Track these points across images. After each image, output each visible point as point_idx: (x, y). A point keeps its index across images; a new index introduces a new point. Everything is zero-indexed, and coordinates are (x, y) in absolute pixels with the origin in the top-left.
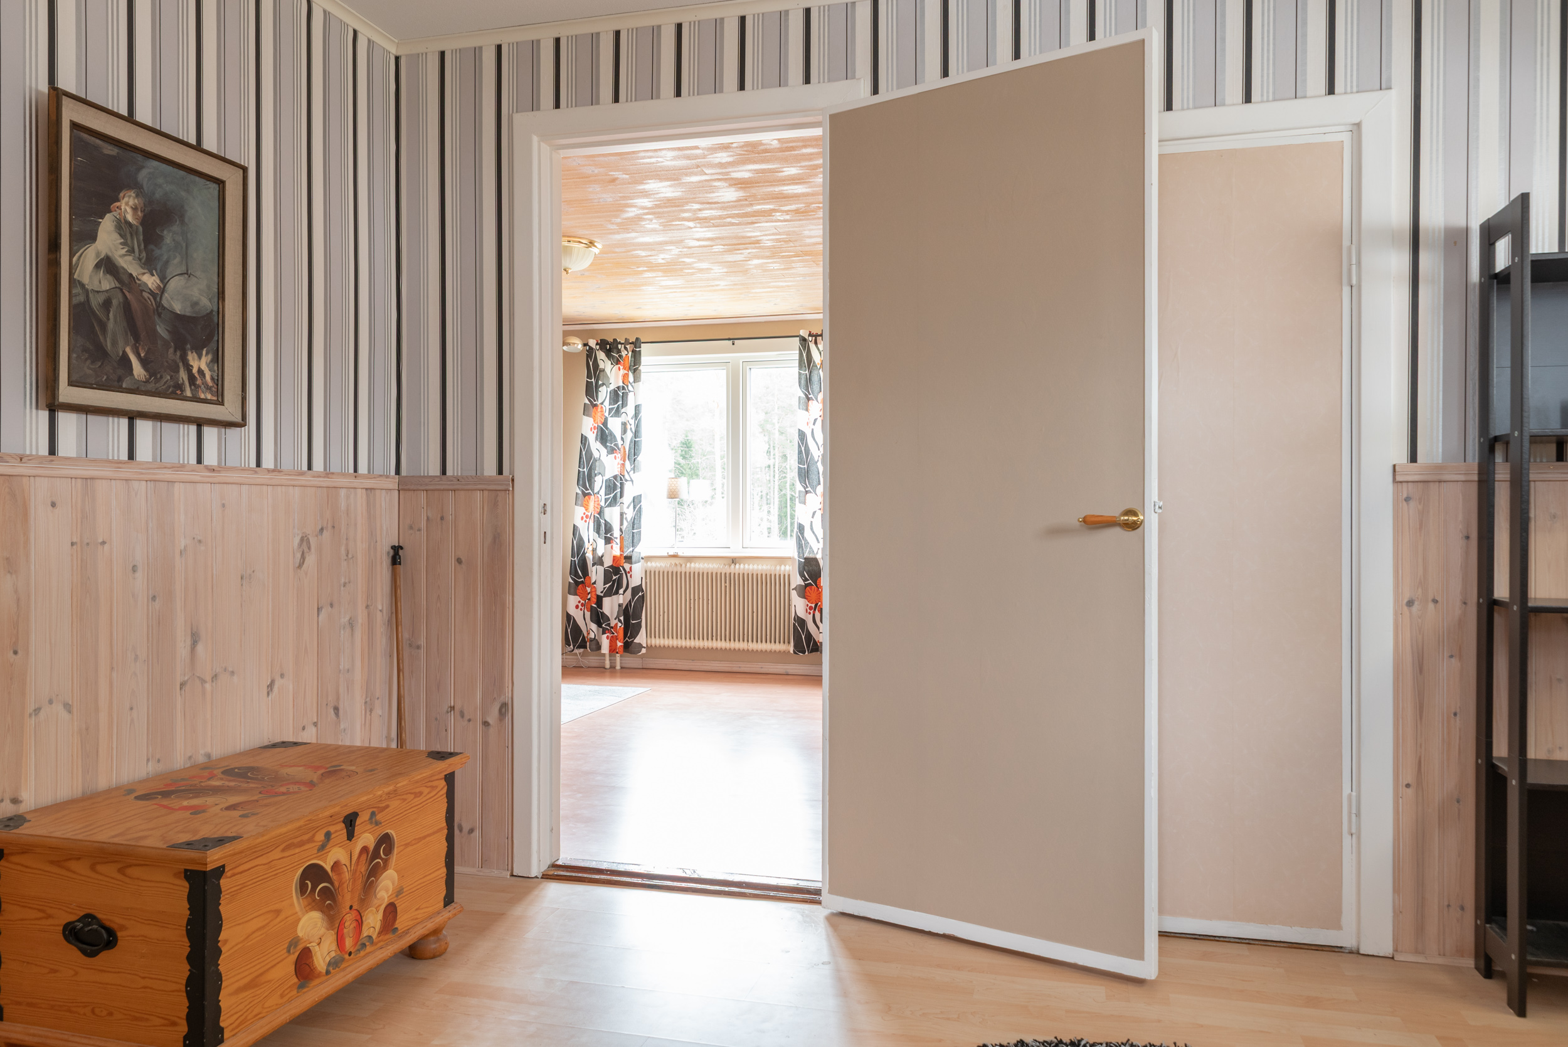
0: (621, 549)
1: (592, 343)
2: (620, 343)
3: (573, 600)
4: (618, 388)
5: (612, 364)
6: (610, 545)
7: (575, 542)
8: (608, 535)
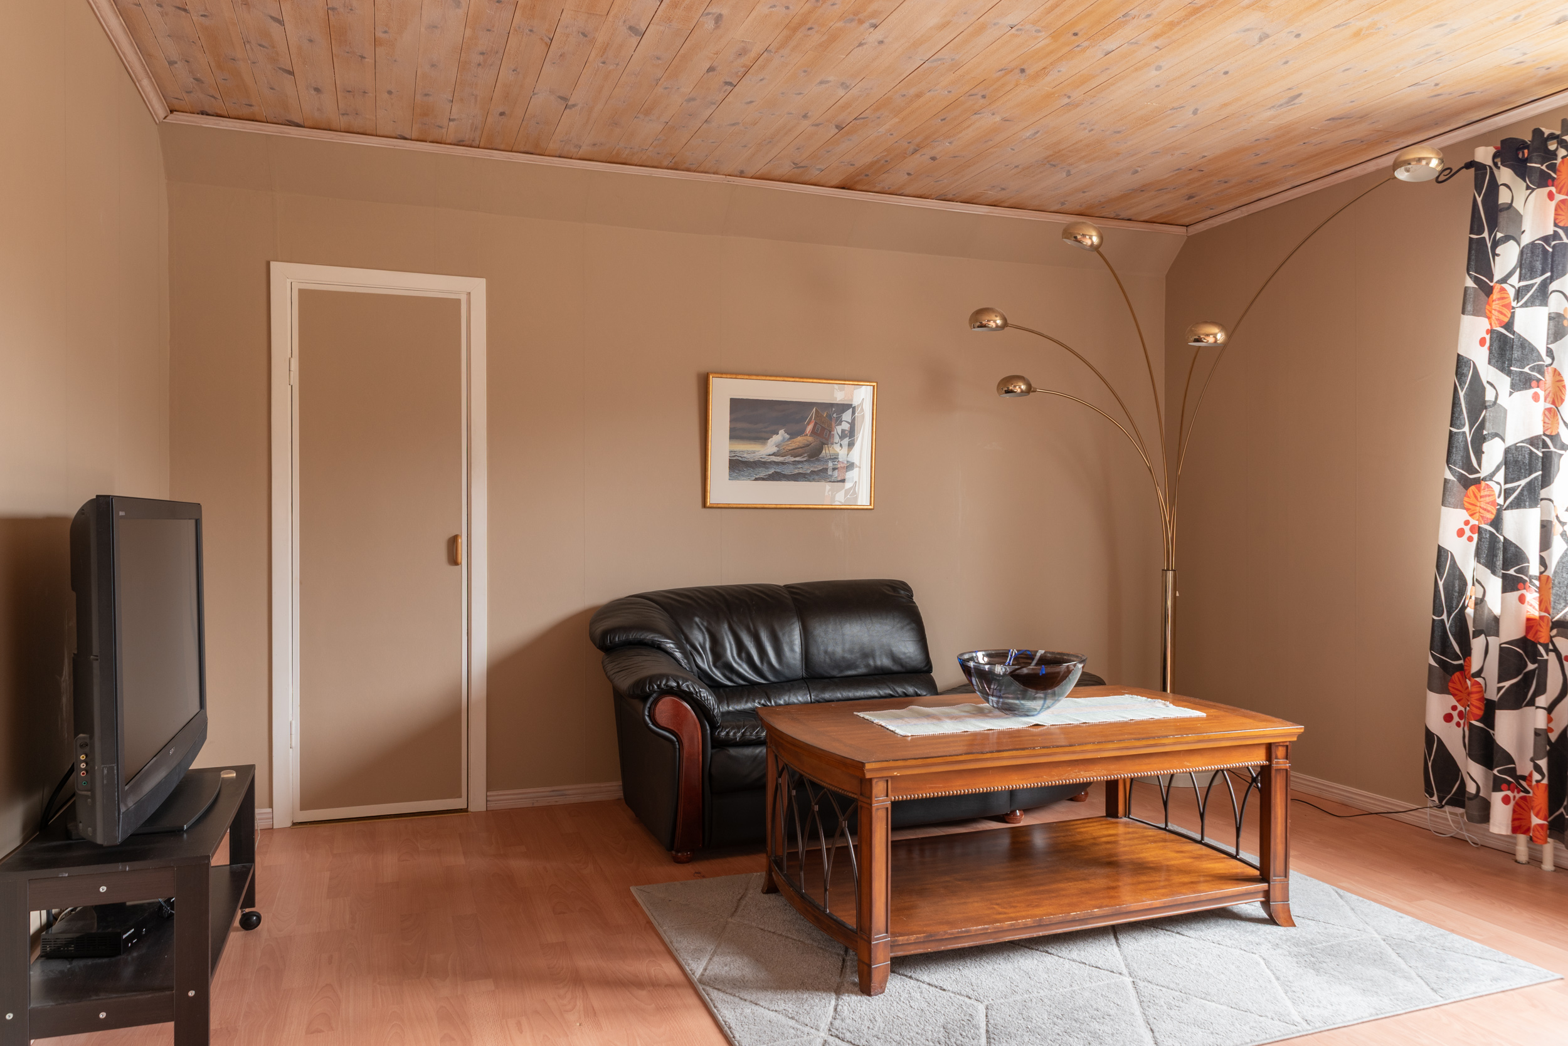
0: (1543, 604)
1: (1484, 155)
2: (1552, 137)
3: (1437, 705)
4: (1546, 239)
5: (1528, 188)
6: (1516, 594)
7: (1441, 584)
8: (1512, 572)
